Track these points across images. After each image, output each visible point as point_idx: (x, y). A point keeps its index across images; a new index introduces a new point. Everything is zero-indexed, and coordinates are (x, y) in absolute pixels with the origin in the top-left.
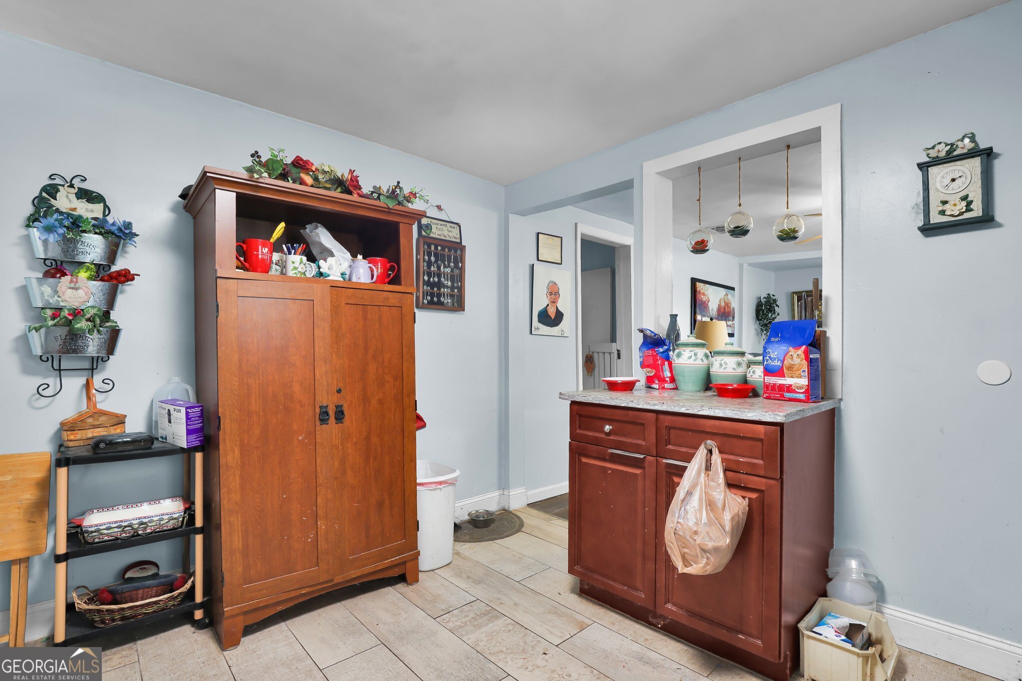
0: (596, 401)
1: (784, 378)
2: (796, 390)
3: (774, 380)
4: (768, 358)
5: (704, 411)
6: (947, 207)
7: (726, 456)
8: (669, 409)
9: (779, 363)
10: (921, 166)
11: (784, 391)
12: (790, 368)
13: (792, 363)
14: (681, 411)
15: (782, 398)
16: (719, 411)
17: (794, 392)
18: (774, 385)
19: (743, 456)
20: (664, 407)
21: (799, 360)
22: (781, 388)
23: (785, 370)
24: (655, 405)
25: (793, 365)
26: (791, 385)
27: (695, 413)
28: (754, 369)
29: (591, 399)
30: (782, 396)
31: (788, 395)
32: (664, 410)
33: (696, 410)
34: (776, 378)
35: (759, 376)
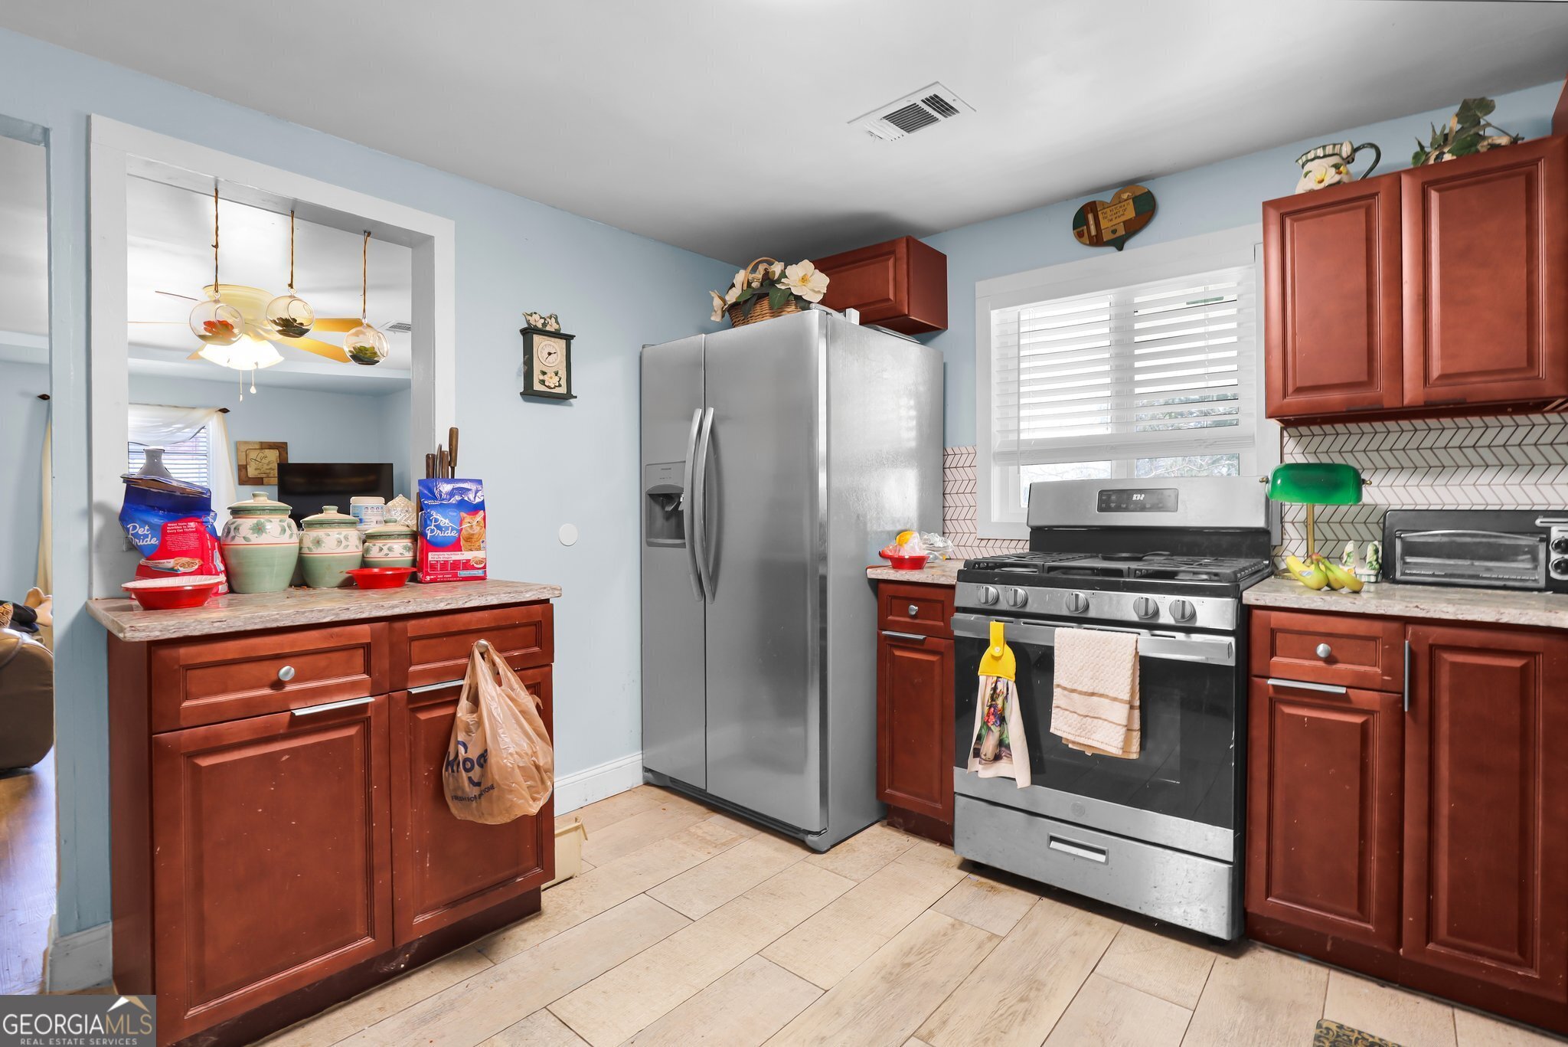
0: (256, 624)
1: (460, 553)
2: (476, 565)
3: (446, 556)
4: (432, 527)
5: (473, 601)
6: (546, 378)
7: (507, 654)
8: (419, 610)
9: (454, 534)
10: (524, 332)
11: (459, 569)
12: (469, 539)
13: (472, 532)
14: (439, 609)
15: (456, 579)
16: (493, 597)
17: (473, 568)
18: (446, 562)
19: (516, 649)
20: (411, 607)
21: (479, 528)
22: (456, 565)
23: (462, 542)
24: (393, 607)
25: (473, 534)
26: (469, 561)
27: (460, 607)
28: (389, 545)
29: (241, 624)
30: (456, 575)
31: (463, 573)
32: (411, 612)
33: (461, 603)
34: (449, 553)
35: (401, 554)
